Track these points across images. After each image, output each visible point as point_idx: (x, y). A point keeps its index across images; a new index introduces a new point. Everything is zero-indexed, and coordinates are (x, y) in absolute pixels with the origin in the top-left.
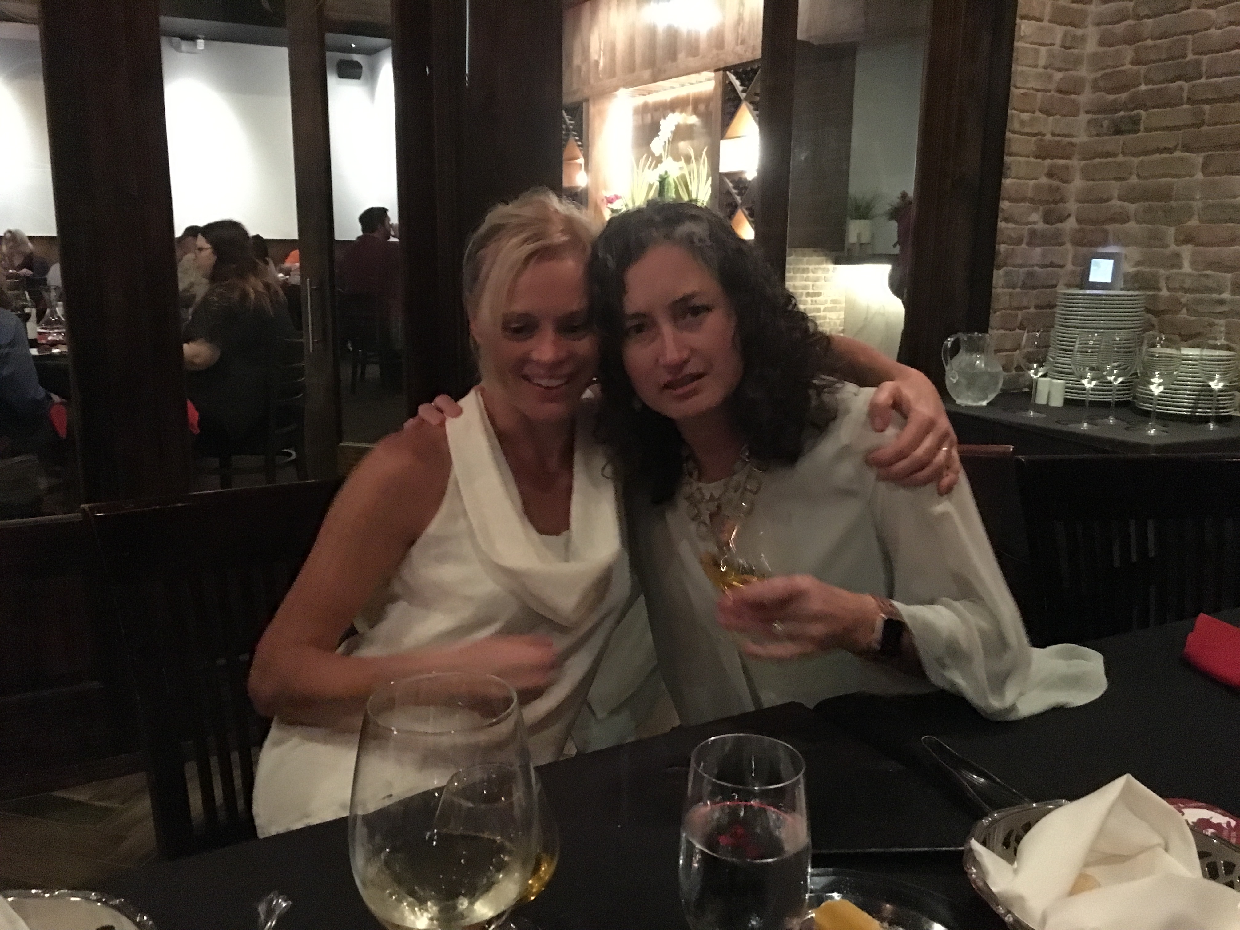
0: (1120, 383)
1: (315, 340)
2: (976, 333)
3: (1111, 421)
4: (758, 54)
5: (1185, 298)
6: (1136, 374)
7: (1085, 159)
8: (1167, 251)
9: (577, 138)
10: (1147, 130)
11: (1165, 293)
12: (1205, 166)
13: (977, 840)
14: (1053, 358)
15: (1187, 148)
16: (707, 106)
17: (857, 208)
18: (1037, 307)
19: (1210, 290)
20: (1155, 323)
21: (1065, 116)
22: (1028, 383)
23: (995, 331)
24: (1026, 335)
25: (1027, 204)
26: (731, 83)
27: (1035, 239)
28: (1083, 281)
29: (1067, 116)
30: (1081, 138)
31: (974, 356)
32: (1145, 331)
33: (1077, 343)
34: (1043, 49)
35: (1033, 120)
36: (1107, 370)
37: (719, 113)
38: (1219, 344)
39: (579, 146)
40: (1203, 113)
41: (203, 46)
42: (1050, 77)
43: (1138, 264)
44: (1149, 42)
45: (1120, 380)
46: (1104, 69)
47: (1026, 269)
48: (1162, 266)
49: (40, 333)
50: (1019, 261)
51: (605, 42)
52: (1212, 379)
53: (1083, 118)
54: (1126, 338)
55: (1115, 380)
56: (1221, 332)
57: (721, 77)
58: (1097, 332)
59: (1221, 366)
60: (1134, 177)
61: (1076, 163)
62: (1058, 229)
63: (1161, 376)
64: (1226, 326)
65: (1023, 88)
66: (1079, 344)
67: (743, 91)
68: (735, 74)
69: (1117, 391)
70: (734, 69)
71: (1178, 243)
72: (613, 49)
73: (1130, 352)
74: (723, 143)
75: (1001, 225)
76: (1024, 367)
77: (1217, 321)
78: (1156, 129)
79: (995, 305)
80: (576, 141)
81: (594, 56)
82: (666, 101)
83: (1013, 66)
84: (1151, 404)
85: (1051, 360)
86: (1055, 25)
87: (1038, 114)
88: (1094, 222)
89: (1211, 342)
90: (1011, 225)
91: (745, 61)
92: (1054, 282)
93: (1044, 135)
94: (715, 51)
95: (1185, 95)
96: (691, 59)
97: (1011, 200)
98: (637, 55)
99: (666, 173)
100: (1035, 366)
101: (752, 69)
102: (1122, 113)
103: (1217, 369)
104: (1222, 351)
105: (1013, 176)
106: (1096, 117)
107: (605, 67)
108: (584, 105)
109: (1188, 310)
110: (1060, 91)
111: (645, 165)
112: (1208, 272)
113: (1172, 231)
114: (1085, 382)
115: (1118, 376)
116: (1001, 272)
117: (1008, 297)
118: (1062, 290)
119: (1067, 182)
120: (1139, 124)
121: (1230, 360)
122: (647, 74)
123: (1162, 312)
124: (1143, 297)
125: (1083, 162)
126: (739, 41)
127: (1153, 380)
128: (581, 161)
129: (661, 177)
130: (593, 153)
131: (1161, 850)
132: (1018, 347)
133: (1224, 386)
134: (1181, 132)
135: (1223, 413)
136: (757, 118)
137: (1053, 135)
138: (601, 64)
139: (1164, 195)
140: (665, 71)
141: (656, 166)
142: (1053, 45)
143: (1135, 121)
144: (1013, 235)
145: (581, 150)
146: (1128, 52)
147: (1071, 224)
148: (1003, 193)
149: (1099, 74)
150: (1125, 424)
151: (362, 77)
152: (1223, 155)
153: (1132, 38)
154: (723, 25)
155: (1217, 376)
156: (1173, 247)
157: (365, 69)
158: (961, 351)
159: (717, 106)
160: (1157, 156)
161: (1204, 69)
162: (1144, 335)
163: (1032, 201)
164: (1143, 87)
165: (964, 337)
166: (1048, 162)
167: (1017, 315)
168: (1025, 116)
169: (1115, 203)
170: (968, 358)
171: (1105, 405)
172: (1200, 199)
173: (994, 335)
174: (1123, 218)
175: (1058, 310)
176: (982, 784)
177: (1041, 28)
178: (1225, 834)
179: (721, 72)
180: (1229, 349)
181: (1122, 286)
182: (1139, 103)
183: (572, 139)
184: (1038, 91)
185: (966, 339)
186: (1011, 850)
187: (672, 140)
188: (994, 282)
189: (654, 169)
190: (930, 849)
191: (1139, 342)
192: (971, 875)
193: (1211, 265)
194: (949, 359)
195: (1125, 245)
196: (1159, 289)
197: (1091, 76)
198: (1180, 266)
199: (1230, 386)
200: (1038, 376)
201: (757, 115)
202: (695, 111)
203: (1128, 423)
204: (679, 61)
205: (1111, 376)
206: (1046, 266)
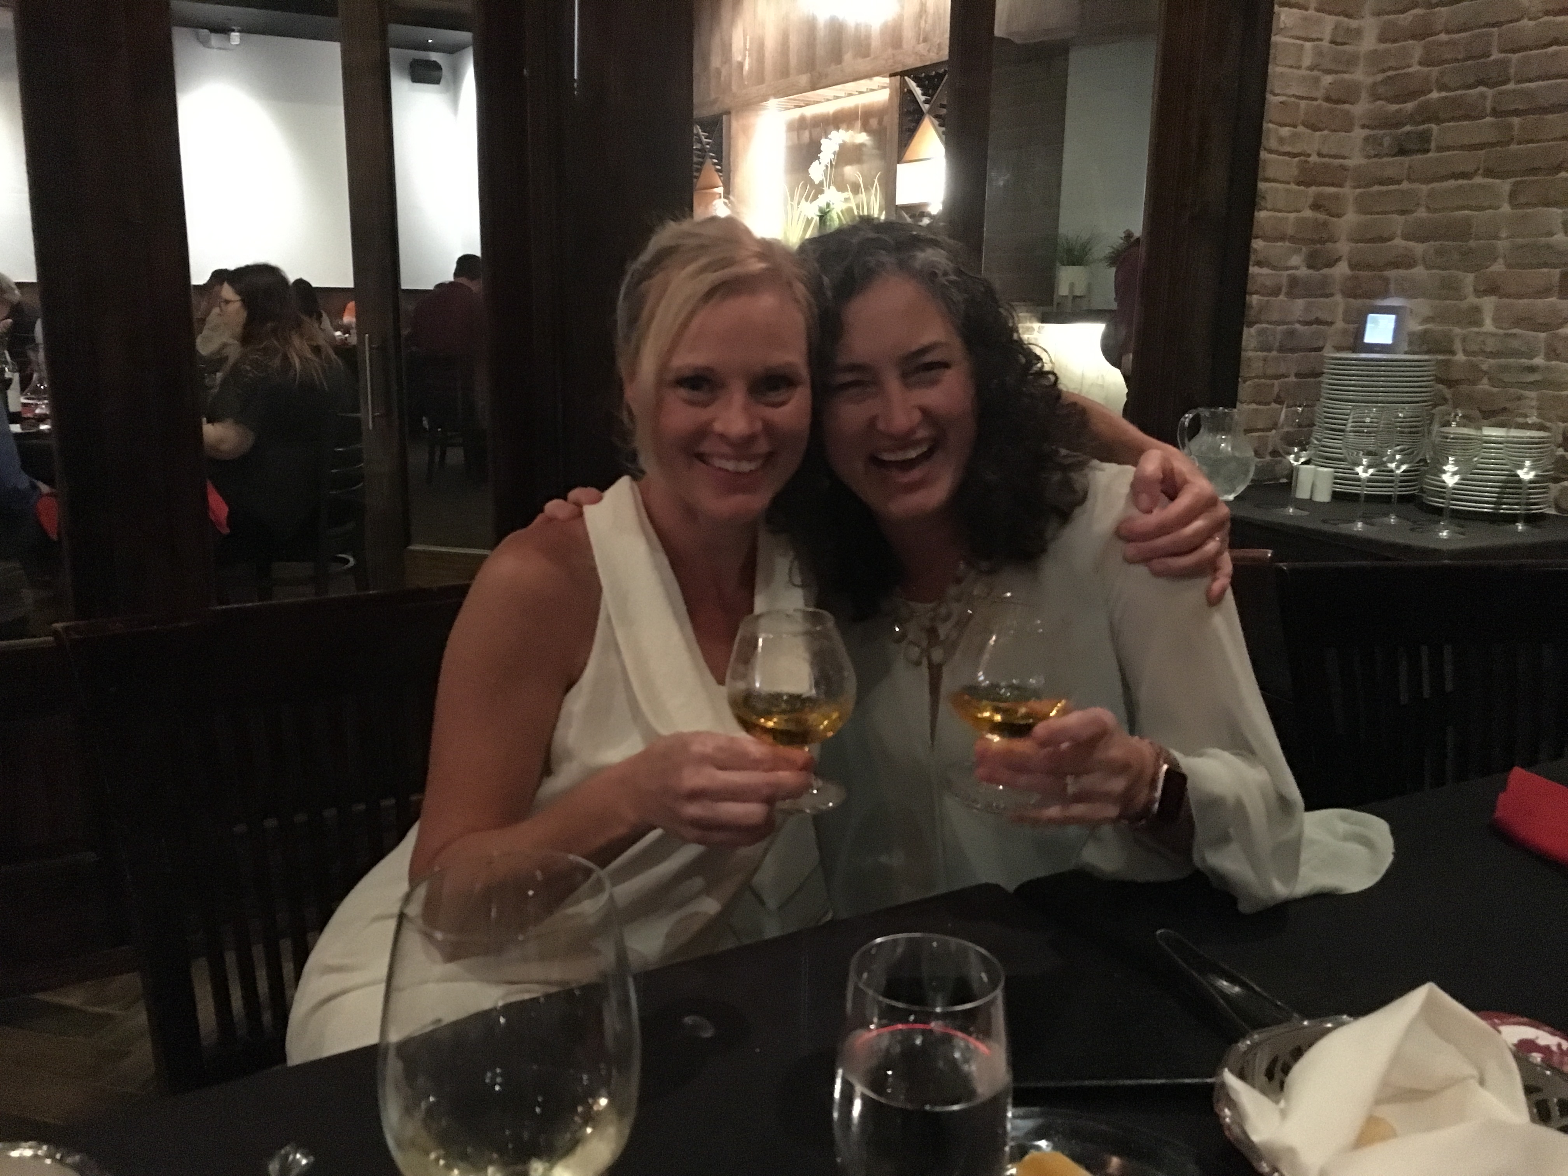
0: (1403, 472)
1: (376, 414)
2: (1221, 408)
3: (1392, 520)
4: (945, 55)
5: (1486, 364)
6: (1425, 460)
7: (1359, 187)
8: (1464, 305)
9: (716, 161)
10: (1440, 149)
11: (1460, 357)
12: (1513, 195)
13: (1232, 1071)
14: (1317, 439)
15: (1489, 173)
16: (880, 122)
17: (1070, 251)
18: (1297, 375)
19: (1516, 353)
20: (1449, 396)
21: (1335, 131)
22: (1286, 472)
23: (1245, 406)
24: (1284, 411)
25: (1287, 244)
26: (910, 92)
27: (1295, 287)
28: (1357, 342)
29: (1339, 131)
30: (1356, 160)
31: (1218, 437)
32: (1435, 406)
33: (1350, 421)
34: (1308, 45)
35: (1295, 136)
36: (1388, 455)
37: (896, 128)
38: (1530, 422)
39: (718, 171)
40: (1510, 127)
41: (239, 40)
42: (1317, 80)
43: (1426, 320)
44: (1443, 37)
45: (1404, 467)
46: (1384, 71)
47: (1285, 327)
48: (1458, 323)
49: (24, 405)
50: (1275, 317)
51: (751, 39)
52: (1521, 467)
53: (1359, 134)
54: (1410, 414)
55: (1398, 467)
56: (1532, 407)
57: (898, 85)
58: (1375, 407)
59: (1533, 451)
60: (1423, 209)
61: (1348, 191)
62: (1325, 276)
63: (1456, 463)
64: (1538, 400)
65: (1283, 95)
66: (1353, 422)
67: (926, 102)
68: (915, 79)
69: (1401, 482)
70: (915, 73)
71: (1479, 293)
72: (761, 46)
73: (1417, 433)
74: (901, 168)
75: (1253, 270)
76: (1281, 451)
77: (1527, 393)
78: (1448, 148)
79: (1244, 372)
80: (715, 164)
81: (737, 57)
82: (828, 113)
83: (1270, 67)
84: (1443, 498)
85: (1316, 442)
86: (1323, 15)
87: (1301, 129)
88: (1369, 267)
89: (1521, 420)
90: (1265, 271)
91: (928, 63)
92: (1321, 344)
93: (1309, 155)
94: (890, 51)
95: (1489, 104)
96: (860, 60)
97: (1265, 238)
98: (791, 56)
99: (828, 205)
100: (1296, 449)
101: (937, 73)
102: (1408, 128)
103: (1527, 455)
104: (1534, 432)
105: (1269, 207)
106: (1372, 132)
107: (751, 70)
108: (724, 117)
109: (1489, 379)
110: (1328, 99)
111: (801, 196)
112: (1514, 331)
113: (1470, 278)
114: (1359, 470)
115: (1401, 462)
116: (1253, 330)
117: (1261, 364)
118: (1329, 353)
119: (1339, 216)
120: (1428, 141)
121: (1543, 443)
122: (804, 79)
123: (1457, 382)
124: (1433, 363)
125: (1358, 190)
126: (921, 39)
127: (1445, 468)
128: (720, 190)
129: (821, 210)
130: (735, 180)
131: (1474, 1084)
132: (1275, 426)
133: (1536, 476)
134: (1484, 151)
135: (1535, 510)
136: (944, 137)
137: (1320, 155)
138: (746, 67)
139: (1462, 231)
140: (827, 75)
141: (815, 197)
142: (1321, 40)
143: (1424, 138)
144: (1268, 283)
145: (720, 177)
146: (1417, 49)
147: (1342, 269)
148: (1256, 230)
149: (1380, 77)
150: (1408, 524)
151: (442, 81)
152: (1537, 181)
153: (1421, 33)
154: (901, 17)
155: (1528, 463)
156: (1472, 300)
157: (445, 72)
158: (1202, 431)
159: (892, 120)
160: (1452, 183)
161: (1512, 71)
162: (1434, 411)
163: (1293, 239)
164: (1435, 95)
165: (1205, 412)
166: (1313, 189)
167: (1273, 385)
168: (1285, 131)
169: (1398, 241)
170: (1210, 439)
171: (1386, 500)
172: (1507, 238)
173: (1243, 411)
174: (1406, 262)
175: (1325, 379)
176: (1237, 995)
177: (1305, 19)
178: (1556, 1059)
179: (898, 77)
180: (1541, 428)
181: (1406, 349)
182: (1429, 114)
183: (709, 162)
184: (1303, 98)
185: (1207, 414)
186: (1276, 1082)
187: (836, 163)
188: (1244, 343)
189: (811, 202)
190: (1168, 1081)
191: (1427, 420)
192: (1224, 1118)
193: (1519, 322)
194: (1186, 440)
195: (1410, 297)
196: (1453, 353)
197: (1370, 80)
198: (1479, 323)
199: (1542, 475)
200: (1300, 463)
201: (944, 133)
202: (865, 128)
203: (1414, 522)
204: (844, 64)
205: (1392, 462)
206: (1308, 323)
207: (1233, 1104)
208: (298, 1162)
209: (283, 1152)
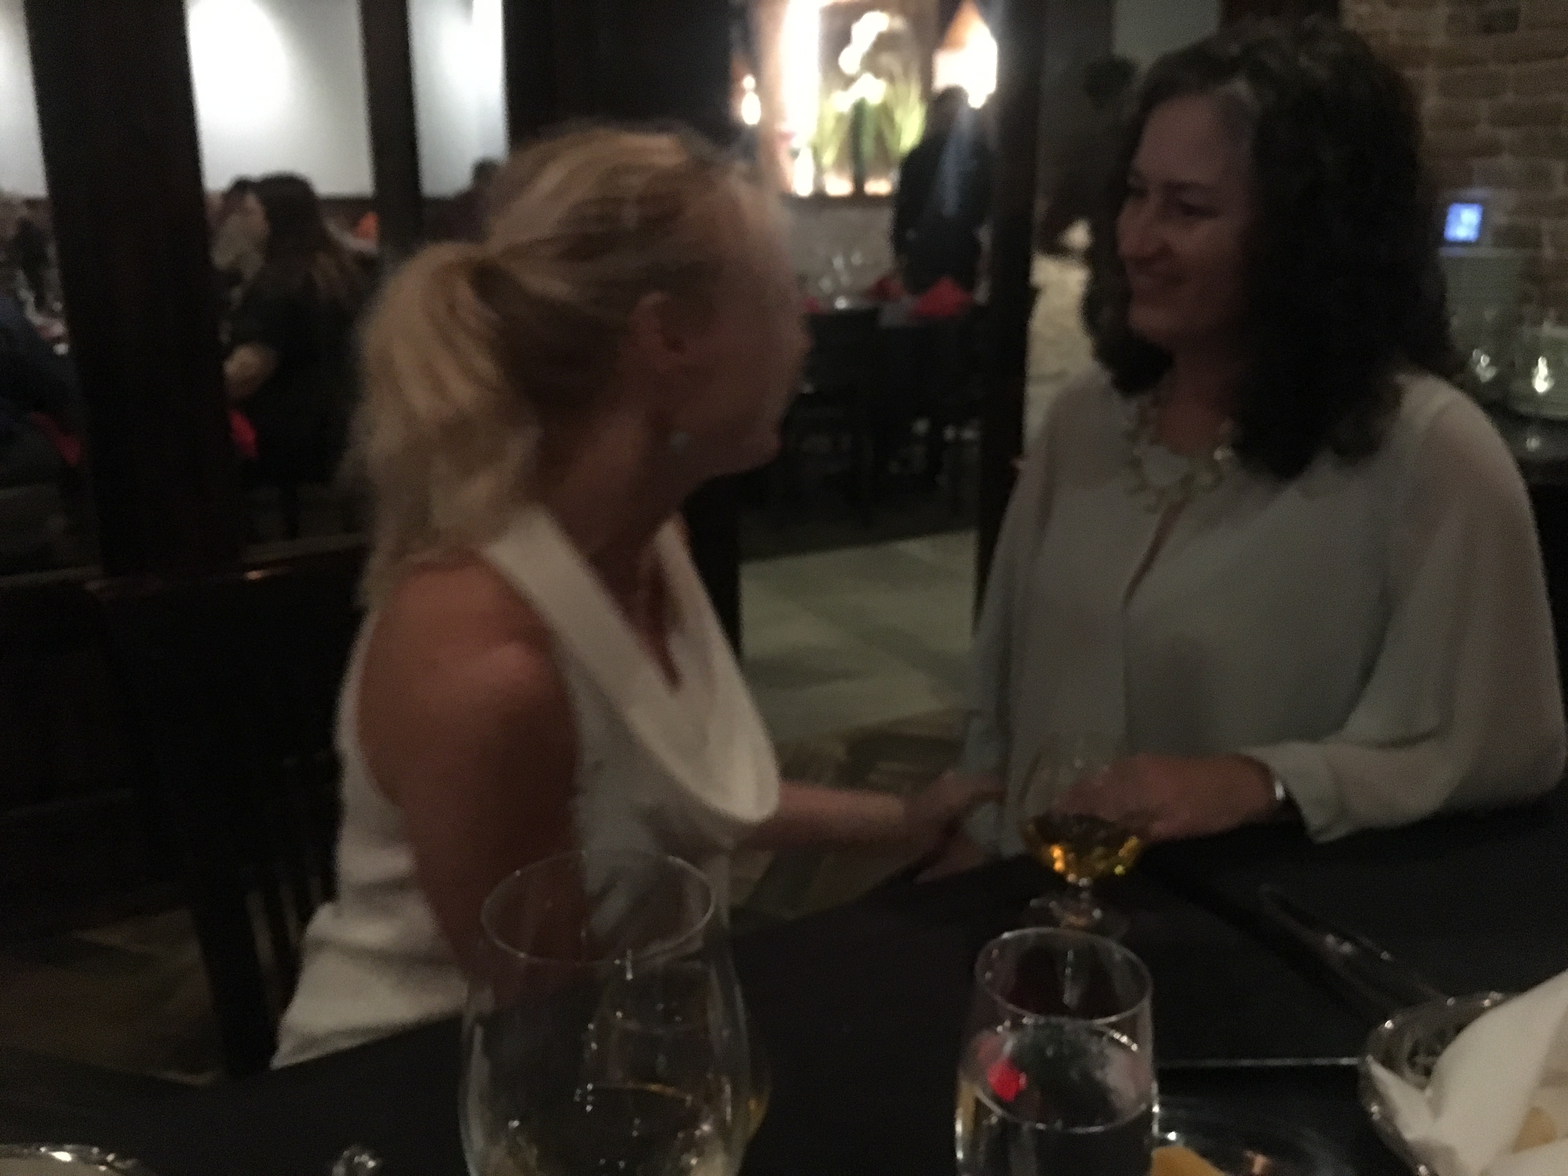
6: (1514, 364)
7: (1443, 68)
8: (1553, 195)
10: (1529, 27)
11: (1549, 252)
13: (1376, 1060)
16: (917, 4)
20: (1537, 294)
21: (1416, 7)
29: (1420, 8)
30: (1438, 40)
43: (1513, 212)
48: (1547, 215)
53: (1442, 11)
60: (1511, 92)
61: (1431, 73)
63: (1549, 364)
74: (939, 55)
78: (1541, 26)
84: (1534, 406)
99: (863, 96)
102: (1494, 3)
106: (1457, 9)
111: (831, 87)
113: (1560, 166)
120: (1517, 20)
123: (1545, 279)
125: (1441, 72)
127: (1535, 372)
129: (855, 102)
141: (847, 90)
160: (1544, 64)
169: (1484, 128)
174: (1491, 149)
176: (1349, 953)
181: (1492, 244)
186: (1421, 1070)
187: (871, 53)
189: (843, 94)
192: (1373, 1114)
195: (1496, 187)
196: (1541, 247)
207: (1382, 1100)
208: (363, 1165)
209: (346, 1153)
